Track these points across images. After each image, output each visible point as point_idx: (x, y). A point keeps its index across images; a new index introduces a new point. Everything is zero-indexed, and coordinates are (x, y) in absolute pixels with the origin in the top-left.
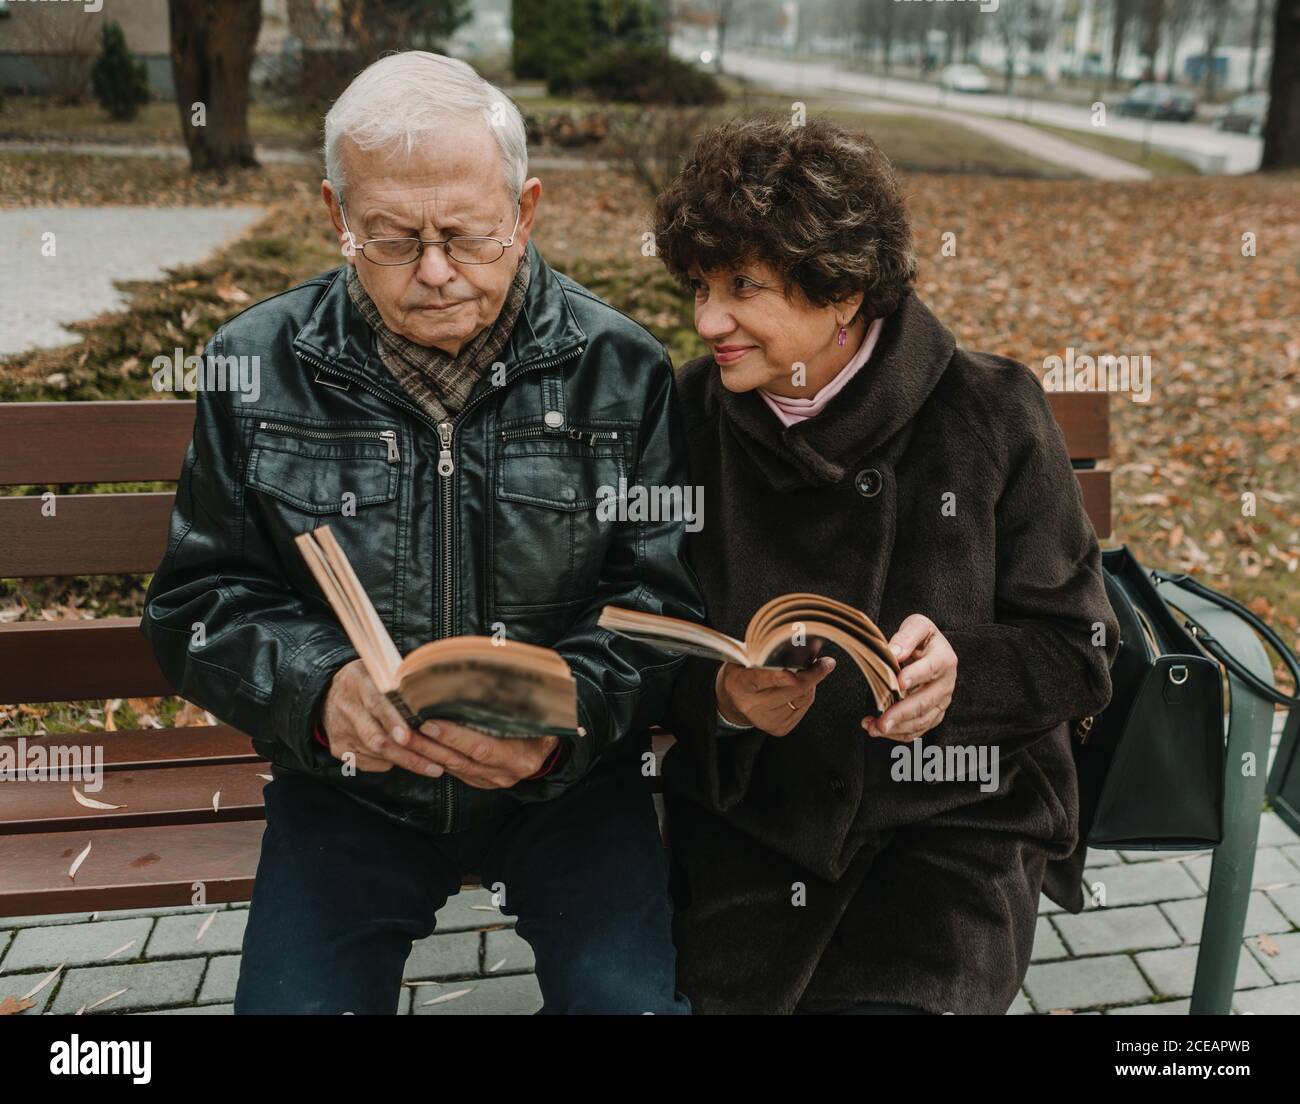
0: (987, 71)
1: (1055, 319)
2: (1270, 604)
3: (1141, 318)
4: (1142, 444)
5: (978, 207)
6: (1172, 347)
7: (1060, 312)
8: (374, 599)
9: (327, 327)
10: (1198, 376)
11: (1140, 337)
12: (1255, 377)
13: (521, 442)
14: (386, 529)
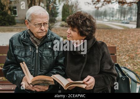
0: (108, 20)
1: (114, 42)
2: (138, 72)
3: (123, 42)
4: (123, 55)
5: (106, 32)
6: (127, 45)
7: (114, 41)
8: (28, 67)
9: (24, 36)
10: (130, 48)
11: (123, 44)
12: (136, 48)
13: (46, 49)
14: (30, 59)
